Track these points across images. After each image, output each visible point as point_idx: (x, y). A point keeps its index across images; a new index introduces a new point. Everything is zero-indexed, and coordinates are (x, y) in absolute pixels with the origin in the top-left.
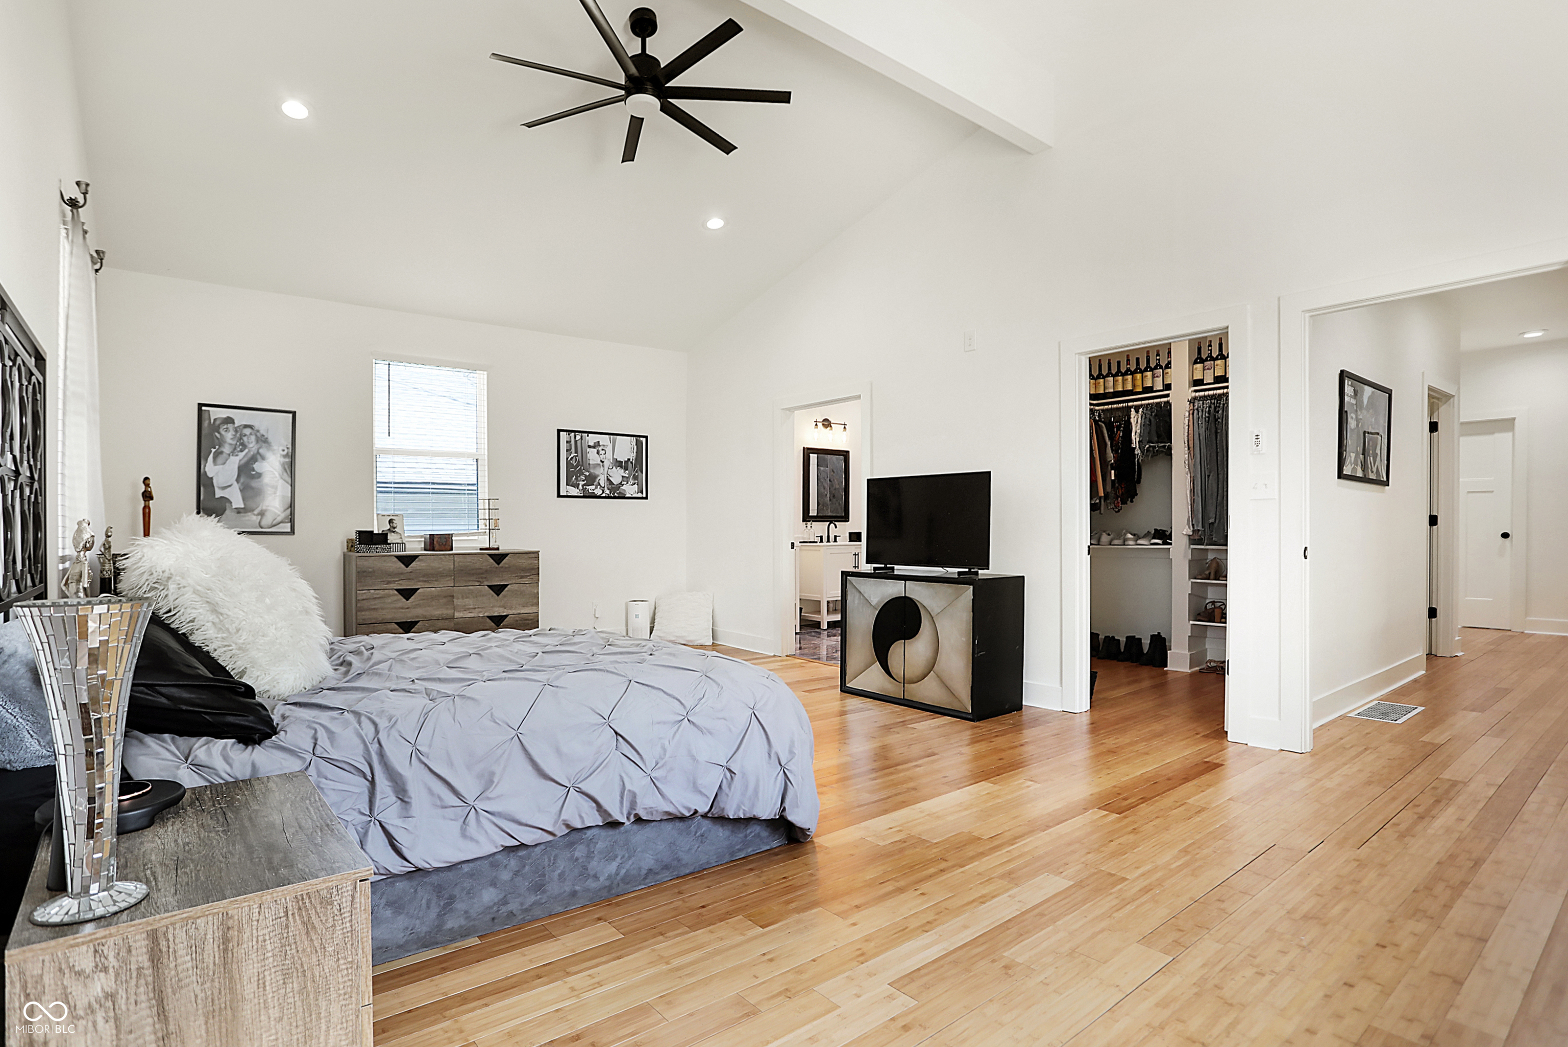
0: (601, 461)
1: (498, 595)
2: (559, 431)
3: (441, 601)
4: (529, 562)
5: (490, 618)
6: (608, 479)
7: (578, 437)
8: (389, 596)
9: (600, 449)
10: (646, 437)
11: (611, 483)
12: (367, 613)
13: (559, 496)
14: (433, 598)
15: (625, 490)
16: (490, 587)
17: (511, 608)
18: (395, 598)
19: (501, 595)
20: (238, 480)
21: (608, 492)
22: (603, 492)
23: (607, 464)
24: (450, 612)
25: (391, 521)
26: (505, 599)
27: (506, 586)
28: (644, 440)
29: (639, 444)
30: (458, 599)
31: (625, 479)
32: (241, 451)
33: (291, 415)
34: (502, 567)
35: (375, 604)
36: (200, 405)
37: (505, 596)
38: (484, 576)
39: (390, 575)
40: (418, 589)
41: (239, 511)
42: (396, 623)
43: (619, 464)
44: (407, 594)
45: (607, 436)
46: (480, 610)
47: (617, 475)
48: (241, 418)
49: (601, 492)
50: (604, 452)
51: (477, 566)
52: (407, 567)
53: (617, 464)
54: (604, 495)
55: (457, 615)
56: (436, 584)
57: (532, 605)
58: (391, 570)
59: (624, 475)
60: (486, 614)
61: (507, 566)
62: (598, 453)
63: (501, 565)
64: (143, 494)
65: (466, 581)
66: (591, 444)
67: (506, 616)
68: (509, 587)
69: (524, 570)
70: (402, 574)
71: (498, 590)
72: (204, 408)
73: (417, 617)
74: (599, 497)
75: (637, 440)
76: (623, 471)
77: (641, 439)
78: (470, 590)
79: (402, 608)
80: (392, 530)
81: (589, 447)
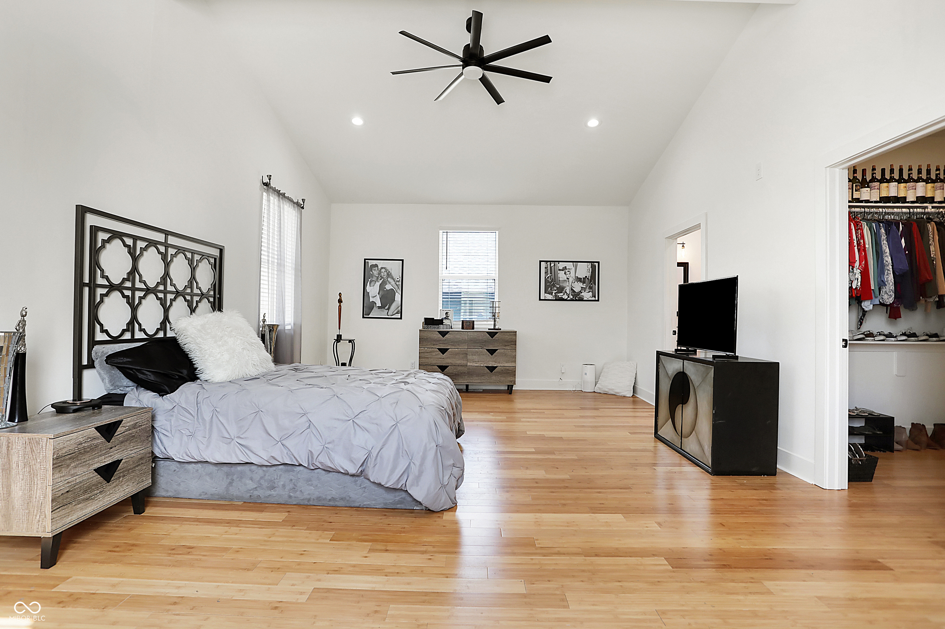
0: (567, 278)
1: (492, 355)
2: (540, 262)
3: (460, 356)
4: (511, 337)
5: (487, 367)
6: (572, 289)
7: (552, 265)
8: (434, 352)
9: (567, 271)
10: (598, 262)
11: (574, 291)
12: (423, 359)
13: (540, 300)
14: (457, 354)
15: (583, 296)
16: (487, 350)
17: (499, 363)
18: (437, 353)
19: (493, 355)
20: (379, 294)
21: (572, 297)
22: (568, 297)
23: (571, 280)
24: (465, 362)
25: (447, 313)
26: (496, 358)
27: (497, 350)
28: (597, 264)
29: (593, 267)
30: (469, 356)
31: (583, 289)
32: (381, 280)
33: (401, 262)
34: (494, 340)
35: (427, 355)
36: (365, 260)
37: (496, 356)
38: (484, 344)
39: (435, 341)
40: (449, 349)
41: (379, 307)
42: (437, 366)
43: (579, 280)
44: (443, 351)
45: (572, 263)
46: (482, 362)
47: (578, 287)
48: (381, 264)
49: (567, 297)
50: (569, 273)
51: (481, 338)
52: (443, 337)
53: (578, 280)
54: (569, 299)
55: (469, 364)
56: (458, 347)
57: (512, 362)
58: (435, 338)
59: (583, 286)
60: (485, 365)
61: (497, 339)
62: (565, 273)
63: (493, 338)
64: (339, 300)
65: (474, 346)
66: (561, 268)
67: (496, 367)
68: (498, 350)
69: (507, 342)
70: (440, 340)
71: (492, 352)
72: (366, 261)
73: (448, 363)
74: (566, 300)
75: (591, 264)
76: (582, 284)
77: (595, 264)
78: (477, 351)
79: (440, 358)
80: (447, 318)
81: (560, 270)
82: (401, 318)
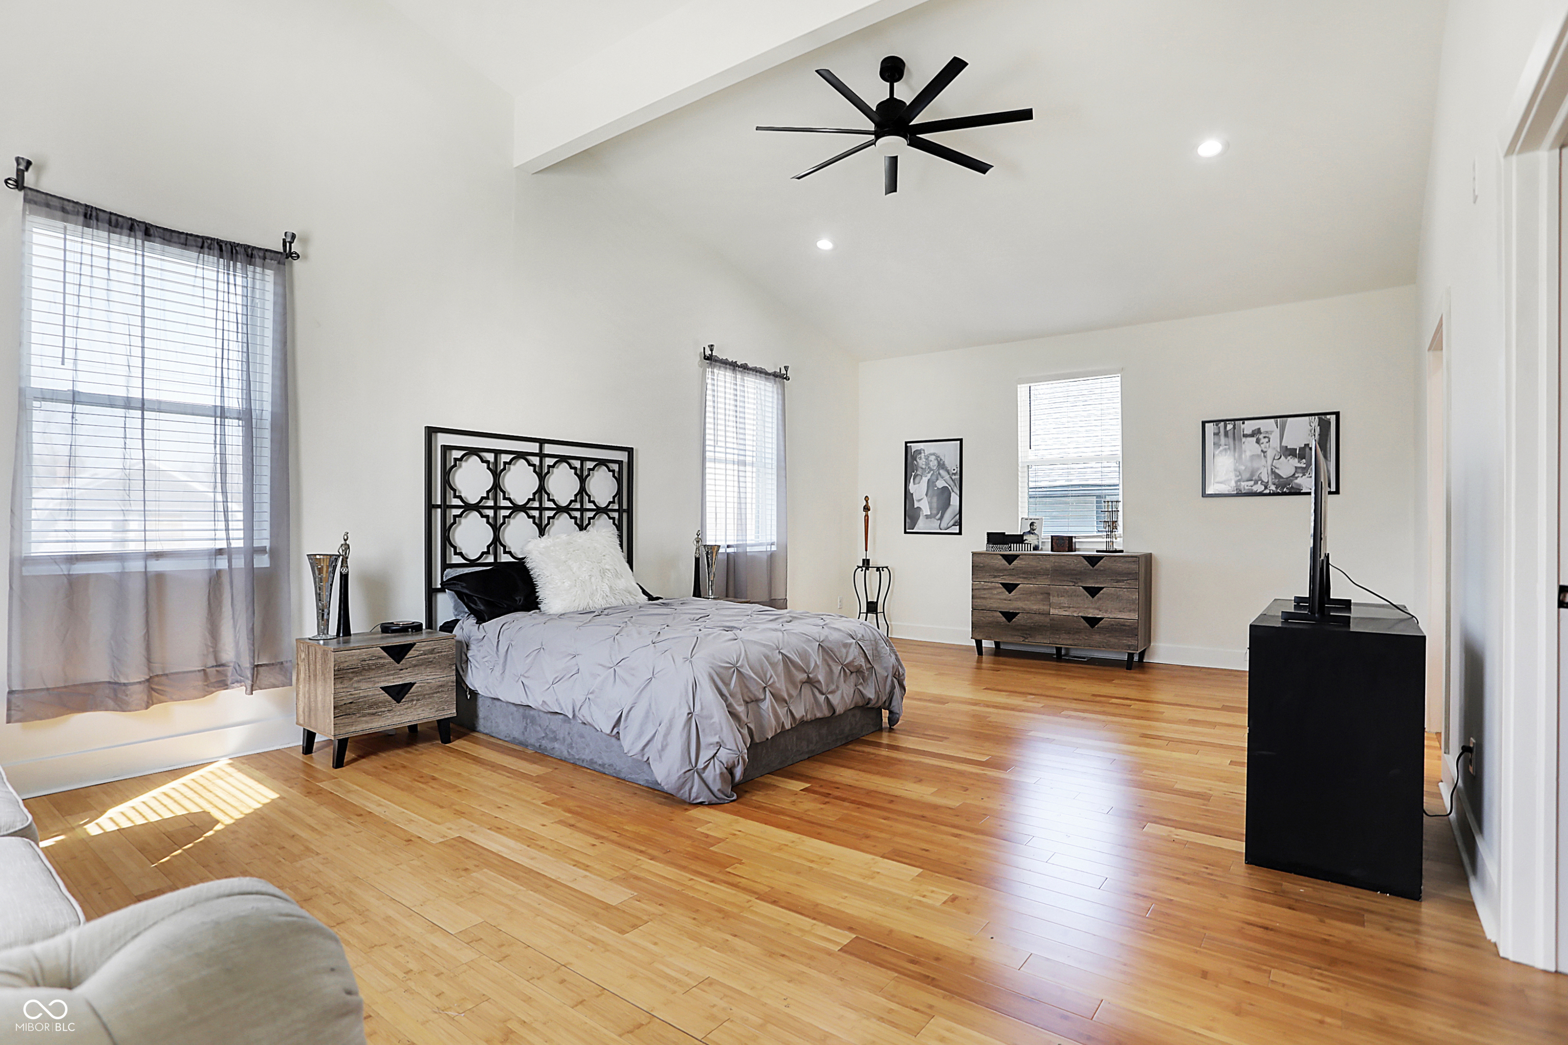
0: (1262, 451)
1: (1093, 597)
2: (1204, 423)
3: (1038, 597)
4: (1127, 566)
5: (1085, 618)
6: (1273, 472)
7: (1230, 427)
8: (995, 588)
9: (1261, 436)
10: (1337, 414)
11: (1278, 476)
12: (978, 600)
13: (1204, 495)
14: (1032, 593)
15: (1300, 485)
16: (1085, 588)
17: (1106, 611)
18: (1000, 590)
19: (1096, 598)
20: (926, 495)
21: (1273, 488)
22: (1266, 488)
23: (1270, 454)
24: (1046, 608)
25: (1032, 524)
26: (1101, 602)
27: (1102, 588)
28: (1333, 418)
29: (1324, 426)
30: (1054, 596)
31: (1299, 470)
32: (929, 473)
33: (959, 443)
34: (1097, 570)
35: (984, 594)
36: (906, 443)
37: (1100, 599)
38: (1078, 577)
39: (998, 570)
40: (1019, 584)
41: (927, 517)
42: (1001, 612)
43: (1289, 452)
44: (1010, 587)
45: (1273, 420)
46: (1075, 609)
47: (1287, 466)
48: (928, 448)
49: (1263, 488)
50: (1267, 440)
51: (1072, 566)
52: (1010, 564)
53: (1288, 453)
54: (1267, 491)
55: (1052, 611)
56: (1034, 581)
57: (1130, 611)
58: (997, 566)
59: (1299, 465)
60: (1080, 614)
61: (1102, 568)
62: (1258, 441)
63: (1095, 567)
64: (864, 508)
65: (1061, 581)
66: (1247, 432)
67: (1101, 619)
68: (1104, 589)
69: (1120, 574)
70: (1006, 570)
71: (1093, 592)
72: (908, 445)
73: (1018, 609)
74: (1261, 494)
75: (1319, 418)
76: (1296, 460)
77: (1328, 417)
78: (1065, 589)
79: (1005, 600)
80: (1031, 532)
81: (1245, 436)
82: (960, 533)
